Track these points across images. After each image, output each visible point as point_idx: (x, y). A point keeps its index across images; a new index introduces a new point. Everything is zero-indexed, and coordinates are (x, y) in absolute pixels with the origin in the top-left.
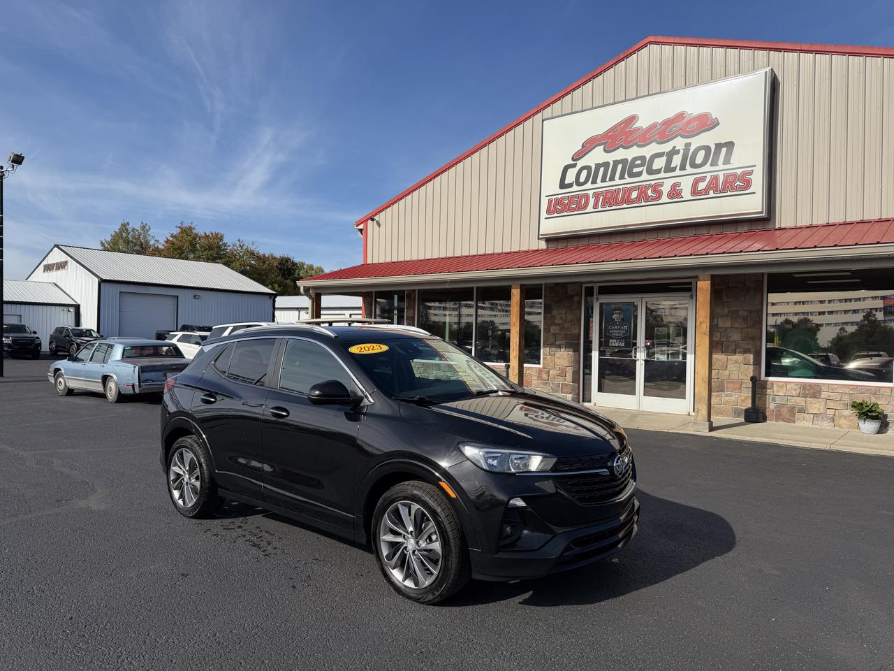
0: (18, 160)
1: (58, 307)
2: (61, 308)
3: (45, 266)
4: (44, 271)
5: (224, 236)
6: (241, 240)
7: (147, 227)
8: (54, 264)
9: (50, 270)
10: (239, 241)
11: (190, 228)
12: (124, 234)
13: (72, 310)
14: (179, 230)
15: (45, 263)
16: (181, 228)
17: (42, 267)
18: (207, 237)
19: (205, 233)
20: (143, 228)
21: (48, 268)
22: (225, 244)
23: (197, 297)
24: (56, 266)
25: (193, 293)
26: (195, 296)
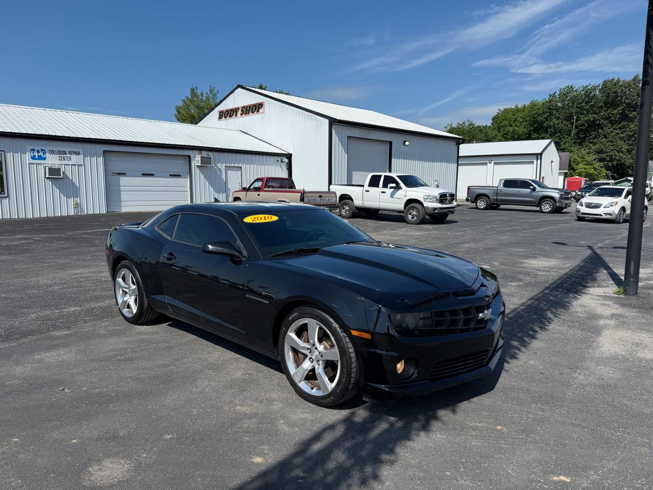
1: (272, 157)
2: (276, 158)
3: (220, 112)
4: (220, 118)
7: (215, 91)
8: (237, 109)
9: (231, 116)
13: (285, 159)
15: (220, 108)
17: (215, 114)
20: (211, 91)
21: (227, 114)
23: (407, 143)
24: (242, 111)
25: (403, 137)
26: (405, 142)
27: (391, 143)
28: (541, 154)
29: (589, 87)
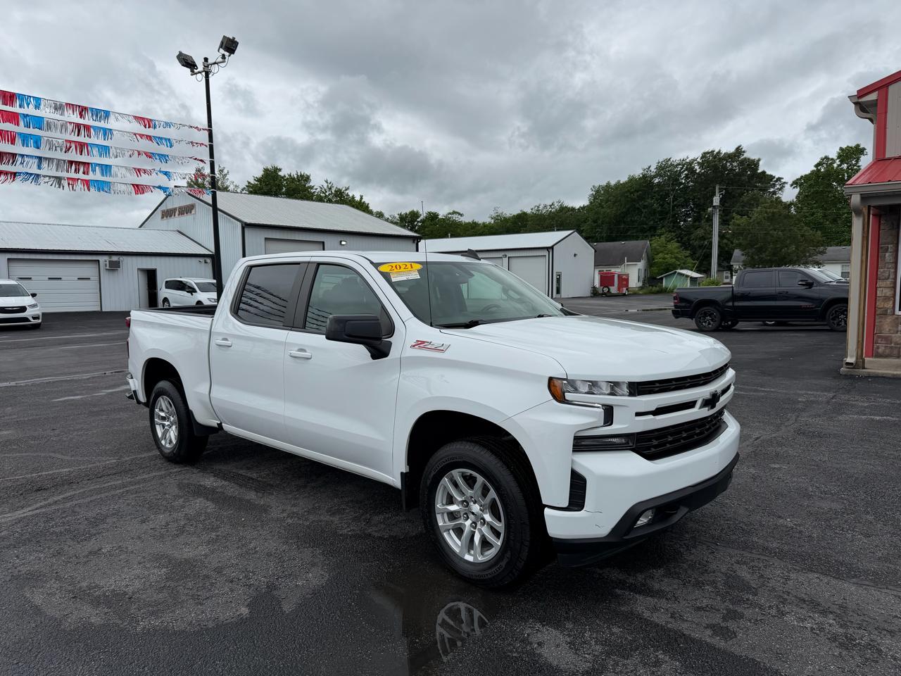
0: (230, 46)
1: (193, 258)
2: (198, 259)
3: (163, 212)
4: (162, 218)
5: (311, 178)
6: (329, 182)
7: (225, 172)
8: (175, 209)
9: (171, 216)
10: (327, 182)
11: (277, 170)
12: (200, 180)
13: (209, 260)
14: (262, 173)
15: (163, 208)
16: (266, 170)
17: (159, 213)
18: (291, 179)
19: (290, 175)
21: (168, 214)
22: (312, 187)
23: (343, 243)
24: (179, 211)
25: (339, 238)
26: (341, 242)
27: (323, 243)
28: (552, 248)
29: (688, 161)
